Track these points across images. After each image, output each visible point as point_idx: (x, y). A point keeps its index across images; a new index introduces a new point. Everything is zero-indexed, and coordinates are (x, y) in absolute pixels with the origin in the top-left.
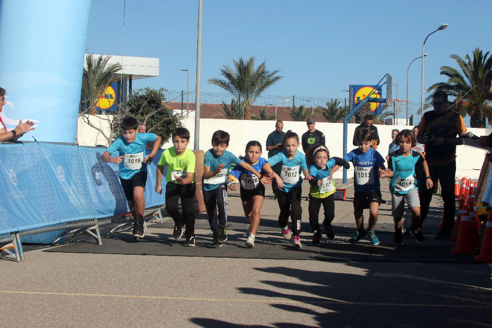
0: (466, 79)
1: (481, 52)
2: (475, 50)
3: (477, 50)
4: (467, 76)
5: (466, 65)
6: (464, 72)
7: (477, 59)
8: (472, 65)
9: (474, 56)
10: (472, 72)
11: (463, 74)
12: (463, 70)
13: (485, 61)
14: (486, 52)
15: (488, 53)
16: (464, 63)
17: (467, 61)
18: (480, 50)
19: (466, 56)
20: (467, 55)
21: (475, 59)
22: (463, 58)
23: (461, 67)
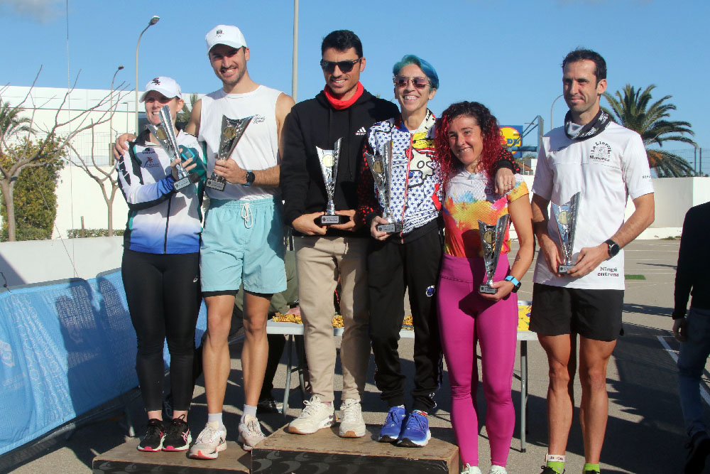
1: (633, 89)
2: (625, 87)
3: (628, 87)
4: (618, 116)
5: (617, 103)
6: (616, 111)
7: (628, 94)
8: (624, 103)
9: (626, 93)
10: (624, 111)
12: (614, 109)
13: (638, 99)
14: (638, 89)
15: (640, 89)
16: (615, 101)
17: (618, 99)
18: (631, 87)
19: (615, 92)
20: (618, 92)
21: (626, 97)
22: (613, 94)
23: (612, 105)
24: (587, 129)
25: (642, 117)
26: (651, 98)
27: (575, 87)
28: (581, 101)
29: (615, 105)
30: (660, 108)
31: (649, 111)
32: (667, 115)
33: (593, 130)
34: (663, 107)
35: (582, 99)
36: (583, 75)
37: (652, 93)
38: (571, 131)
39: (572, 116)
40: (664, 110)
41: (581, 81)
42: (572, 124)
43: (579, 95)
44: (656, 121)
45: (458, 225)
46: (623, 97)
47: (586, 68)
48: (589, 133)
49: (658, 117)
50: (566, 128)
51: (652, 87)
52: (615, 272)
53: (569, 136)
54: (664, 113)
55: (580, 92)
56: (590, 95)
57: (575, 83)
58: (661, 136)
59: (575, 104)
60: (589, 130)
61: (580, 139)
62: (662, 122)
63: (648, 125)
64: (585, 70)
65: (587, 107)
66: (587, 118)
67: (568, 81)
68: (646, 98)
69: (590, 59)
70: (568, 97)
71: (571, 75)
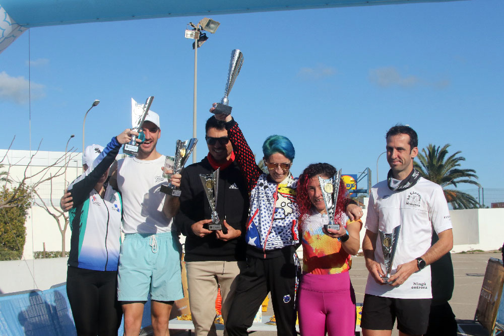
0: (423, 168)
1: (434, 147)
3: (430, 146)
4: (424, 166)
5: (423, 158)
6: (422, 163)
7: (431, 153)
8: (428, 157)
9: (429, 150)
10: (429, 163)
11: (421, 165)
12: (421, 162)
13: (438, 154)
15: (439, 147)
16: (421, 156)
17: (423, 154)
18: (433, 146)
20: (424, 149)
21: (430, 153)
23: (420, 159)
24: (404, 183)
25: (441, 167)
26: (447, 152)
27: (395, 154)
28: (399, 163)
29: (421, 159)
30: (453, 160)
31: (446, 163)
32: (458, 165)
33: (409, 184)
34: (456, 159)
35: (400, 162)
36: (401, 145)
37: (447, 149)
38: (392, 185)
39: (392, 174)
40: (457, 161)
41: (399, 149)
42: (393, 179)
43: (398, 159)
44: (451, 169)
45: (314, 251)
46: (428, 153)
47: (403, 140)
48: (405, 186)
49: (452, 166)
50: (389, 182)
51: (447, 146)
52: (424, 286)
53: (391, 189)
54: (457, 164)
55: (399, 157)
56: (405, 158)
57: (395, 150)
58: (455, 180)
59: (395, 165)
60: (405, 184)
61: (399, 190)
62: (456, 170)
63: (446, 172)
64: (402, 141)
65: (404, 167)
66: (404, 175)
67: (390, 149)
68: (444, 153)
69: (406, 133)
70: (390, 160)
71: (392, 145)
